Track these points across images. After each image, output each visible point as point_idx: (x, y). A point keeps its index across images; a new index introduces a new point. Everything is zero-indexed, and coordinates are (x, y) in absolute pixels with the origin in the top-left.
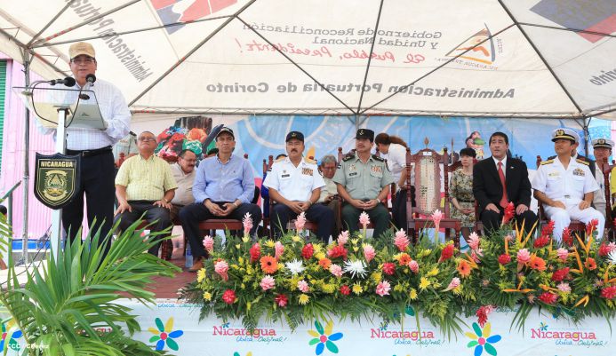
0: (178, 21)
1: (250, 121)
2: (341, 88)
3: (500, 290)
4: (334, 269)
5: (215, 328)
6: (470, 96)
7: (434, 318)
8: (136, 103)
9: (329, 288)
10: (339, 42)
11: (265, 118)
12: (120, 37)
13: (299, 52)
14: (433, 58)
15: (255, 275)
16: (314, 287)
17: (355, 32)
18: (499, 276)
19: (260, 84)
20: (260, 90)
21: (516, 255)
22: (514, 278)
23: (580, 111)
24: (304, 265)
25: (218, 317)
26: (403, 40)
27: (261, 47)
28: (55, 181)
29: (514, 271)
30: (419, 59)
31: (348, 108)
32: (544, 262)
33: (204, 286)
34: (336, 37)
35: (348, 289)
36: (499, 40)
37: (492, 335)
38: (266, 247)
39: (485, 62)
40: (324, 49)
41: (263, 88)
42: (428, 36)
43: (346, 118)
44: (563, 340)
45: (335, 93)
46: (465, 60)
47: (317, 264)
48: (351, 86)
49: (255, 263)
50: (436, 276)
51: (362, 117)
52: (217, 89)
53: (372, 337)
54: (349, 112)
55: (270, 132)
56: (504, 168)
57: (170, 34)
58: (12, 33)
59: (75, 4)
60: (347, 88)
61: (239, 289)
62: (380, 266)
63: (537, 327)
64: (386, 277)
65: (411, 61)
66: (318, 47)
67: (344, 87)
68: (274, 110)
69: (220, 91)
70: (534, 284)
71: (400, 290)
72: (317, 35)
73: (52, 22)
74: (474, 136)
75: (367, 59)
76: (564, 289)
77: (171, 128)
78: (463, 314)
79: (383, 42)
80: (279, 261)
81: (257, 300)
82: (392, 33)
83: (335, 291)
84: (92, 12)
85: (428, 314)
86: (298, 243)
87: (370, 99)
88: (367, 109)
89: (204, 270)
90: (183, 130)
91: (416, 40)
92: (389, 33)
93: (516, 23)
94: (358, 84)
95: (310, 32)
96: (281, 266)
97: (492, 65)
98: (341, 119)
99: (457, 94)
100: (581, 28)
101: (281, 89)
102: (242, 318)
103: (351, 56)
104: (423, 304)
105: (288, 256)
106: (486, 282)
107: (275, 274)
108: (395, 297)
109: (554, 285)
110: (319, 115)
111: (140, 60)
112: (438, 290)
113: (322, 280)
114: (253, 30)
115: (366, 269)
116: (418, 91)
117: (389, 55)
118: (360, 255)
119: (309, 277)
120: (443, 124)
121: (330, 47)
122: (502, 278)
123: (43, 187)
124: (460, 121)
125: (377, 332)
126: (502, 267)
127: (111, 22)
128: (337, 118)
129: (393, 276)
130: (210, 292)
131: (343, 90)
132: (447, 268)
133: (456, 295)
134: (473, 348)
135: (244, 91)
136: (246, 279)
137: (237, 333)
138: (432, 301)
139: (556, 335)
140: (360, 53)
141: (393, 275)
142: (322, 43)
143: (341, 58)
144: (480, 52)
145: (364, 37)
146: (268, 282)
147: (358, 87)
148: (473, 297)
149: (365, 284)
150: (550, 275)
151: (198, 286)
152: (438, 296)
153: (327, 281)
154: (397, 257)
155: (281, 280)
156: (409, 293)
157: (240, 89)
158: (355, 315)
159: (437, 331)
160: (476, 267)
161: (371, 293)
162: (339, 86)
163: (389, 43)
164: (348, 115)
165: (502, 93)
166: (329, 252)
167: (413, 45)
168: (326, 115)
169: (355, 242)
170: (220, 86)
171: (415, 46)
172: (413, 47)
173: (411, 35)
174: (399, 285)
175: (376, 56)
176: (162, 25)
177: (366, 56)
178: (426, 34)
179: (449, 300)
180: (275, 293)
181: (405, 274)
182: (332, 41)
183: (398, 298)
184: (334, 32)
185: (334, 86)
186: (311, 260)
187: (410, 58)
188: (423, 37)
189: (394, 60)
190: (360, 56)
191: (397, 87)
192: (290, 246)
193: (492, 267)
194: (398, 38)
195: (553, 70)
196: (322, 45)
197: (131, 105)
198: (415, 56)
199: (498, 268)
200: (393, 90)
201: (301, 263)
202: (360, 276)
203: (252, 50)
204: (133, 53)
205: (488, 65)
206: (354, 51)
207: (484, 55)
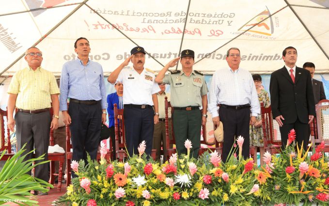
0: (41, 7)
2: (163, 56)
3: (288, 192)
4: (168, 181)
6: (256, 60)
9: (165, 195)
10: (161, 22)
13: (132, 30)
14: (229, 32)
15: (110, 188)
16: (154, 195)
17: (173, 14)
18: (286, 182)
19: (104, 54)
20: (103, 58)
21: (299, 166)
22: (297, 183)
24: (146, 179)
26: (207, 19)
27: (104, 26)
29: (297, 178)
30: (218, 33)
32: (319, 171)
33: (72, 198)
34: (159, 18)
35: (178, 195)
36: (276, 18)
38: (117, 168)
39: (266, 34)
40: (150, 27)
41: (106, 56)
42: (226, 16)
45: (158, 59)
46: (252, 33)
47: (156, 178)
48: (170, 54)
49: (110, 179)
50: (241, 184)
52: (72, 58)
57: (35, 16)
60: (167, 56)
61: (98, 199)
62: (201, 178)
64: (205, 185)
65: (214, 35)
66: (146, 26)
67: (165, 55)
70: (312, 187)
71: (216, 195)
72: (145, 17)
79: (193, 21)
80: (128, 177)
82: (199, 14)
83: (169, 198)
86: (140, 163)
89: (71, 186)
91: (217, 19)
92: (197, 15)
93: (289, 5)
94: (175, 53)
95: (139, 14)
96: (129, 181)
97: (271, 36)
99: (247, 58)
101: (119, 57)
103: (170, 32)
104: (233, 204)
105: (134, 173)
106: (277, 187)
107: (125, 186)
108: (213, 200)
109: (327, 188)
111: (12, 37)
112: (243, 194)
113: (160, 189)
114: (98, 13)
115: (191, 180)
116: (219, 57)
117: (197, 31)
118: (186, 170)
119: (150, 188)
121: (154, 25)
122: (288, 183)
126: (288, 176)
129: (211, 184)
130: (77, 202)
131: (165, 57)
132: (249, 178)
133: (255, 197)
136: (104, 191)
138: (240, 202)
140: (177, 30)
143: (162, 33)
144: (263, 27)
145: (179, 18)
146: (120, 192)
148: (269, 198)
149: (191, 191)
150: (324, 180)
151: (68, 198)
152: (244, 198)
153: (163, 190)
154: (213, 171)
155: (129, 190)
156: (222, 196)
160: (270, 176)
161: (195, 197)
162: (161, 55)
163: (197, 22)
166: (164, 170)
167: (215, 23)
169: (182, 161)
171: (216, 24)
172: (214, 25)
173: (213, 16)
174: (215, 191)
175: (188, 32)
176: (29, 10)
177: (181, 32)
178: (223, 15)
179: (252, 201)
180: (125, 200)
181: (219, 183)
182: (155, 22)
183: (215, 200)
184: (157, 15)
185: (157, 54)
186: (151, 175)
187: (212, 32)
188: (221, 17)
189: (201, 35)
190: (176, 32)
191: (203, 54)
192: (135, 166)
193: (281, 176)
194: (203, 18)
195: (316, 38)
196: (149, 24)
197: (5, 71)
198: (216, 31)
199: (286, 176)
200: (201, 56)
201: (144, 177)
202: (187, 185)
203: (97, 28)
204: (7, 31)
205: (268, 36)
206: (172, 28)
207: (265, 29)
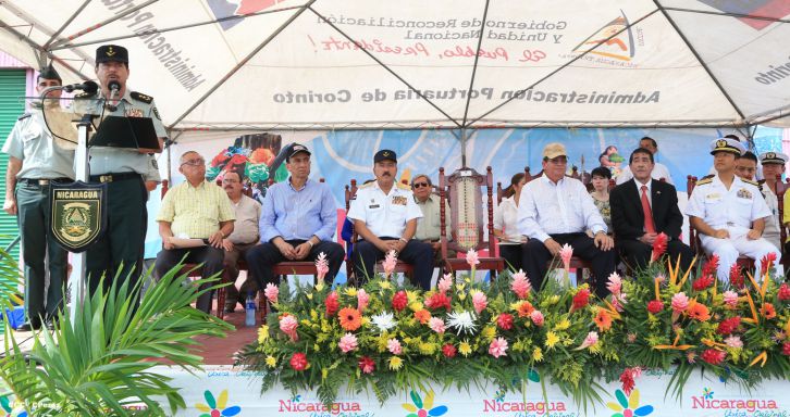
0: (235, 14)
1: (328, 137)
2: (442, 95)
3: (650, 347)
4: (435, 323)
5: (282, 402)
6: (603, 102)
7: (565, 385)
8: (185, 119)
9: (428, 348)
10: (438, 36)
11: (347, 134)
12: (162, 35)
13: (388, 50)
14: (556, 54)
15: (332, 333)
16: (409, 347)
17: (458, 24)
18: (648, 329)
19: (340, 92)
20: (340, 100)
21: (670, 301)
22: (668, 330)
23: (743, 117)
24: (396, 319)
25: (286, 388)
26: (518, 32)
27: (340, 45)
28: (76, 216)
29: (667, 321)
30: (539, 56)
31: (451, 119)
32: (707, 310)
33: (267, 349)
34: (435, 30)
35: (452, 349)
36: (639, 30)
37: (641, 405)
38: (346, 297)
39: (622, 58)
40: (419, 46)
41: (344, 96)
42: (550, 27)
43: (449, 133)
44: (734, 411)
45: (434, 101)
46: (597, 57)
47: (413, 317)
48: (454, 92)
49: (332, 317)
50: (567, 331)
51: (468, 131)
52: (287, 99)
53: (486, 410)
54: (452, 124)
55: (354, 152)
56: (649, 194)
57: (225, 29)
58: (24, 31)
61: (311, 352)
62: (494, 319)
63: (700, 394)
64: (501, 332)
65: (529, 59)
66: (412, 43)
67: (446, 93)
68: (357, 123)
69: (291, 101)
70: (694, 339)
71: (521, 349)
72: (409, 29)
73: (74, 16)
74: (610, 152)
75: (474, 57)
76: (734, 344)
77: (230, 149)
78: (603, 379)
79: (493, 36)
80: (363, 314)
81: (335, 366)
82: (504, 23)
83: (436, 352)
85: (557, 379)
86: (387, 290)
88: (474, 120)
89: (266, 328)
90: (245, 151)
91: (535, 32)
92: (501, 25)
93: (661, 8)
94: (462, 90)
95: (401, 24)
96: (366, 320)
97: (631, 62)
98: (442, 133)
99: (588, 100)
100: (743, 12)
101: (367, 97)
102: (316, 388)
103: (453, 54)
104: (550, 366)
105: (375, 307)
106: (631, 337)
107: (357, 332)
108: (514, 358)
109: (721, 339)
110: (415, 129)
111: (189, 64)
112: (569, 348)
113: (419, 338)
114: (330, 23)
115: (475, 322)
116: (539, 97)
117: (501, 52)
118: (467, 304)
119: (402, 334)
120: (570, 137)
121: (427, 43)
122: (652, 331)
124: (592, 133)
125: (492, 404)
126: (651, 317)
127: (150, 15)
128: (438, 133)
130: (275, 355)
131: (445, 97)
132: (581, 320)
133: (592, 354)
135: (320, 100)
136: (321, 338)
137: (311, 408)
138: (563, 363)
139: (725, 405)
140: (465, 50)
141: (510, 330)
142: (416, 38)
143: (440, 56)
144: (616, 45)
145: (468, 30)
146: (348, 341)
147: (463, 93)
148: (615, 357)
149: (475, 342)
150: (716, 326)
151: (259, 349)
152: (569, 356)
153: (425, 339)
154: (516, 306)
155: (365, 338)
156: (531, 353)
157: (316, 99)
158: (462, 382)
159: (569, 401)
160: (619, 317)
161: (482, 353)
162: (439, 93)
163: (501, 37)
164: (451, 129)
165: (644, 97)
166: (428, 302)
167: (531, 38)
168: (423, 129)
169: (460, 287)
170: (290, 95)
171: (534, 40)
172: (530, 42)
173: (529, 26)
174: (519, 343)
175: (484, 53)
176: (215, 19)
177: (472, 54)
178: (546, 24)
179: (585, 361)
180: (358, 356)
181: (526, 328)
183: (518, 359)
184: (431, 25)
185: (432, 92)
186: (404, 312)
187: (528, 55)
188: (543, 28)
189: (507, 58)
190: (464, 53)
191: (511, 93)
192: (378, 294)
193: (639, 317)
194: (512, 30)
195: (708, 66)
196: (417, 41)
197: (179, 120)
198: (534, 53)
199: (647, 318)
200: (507, 95)
201: (391, 316)
202: (469, 332)
203: (329, 49)
204: (179, 55)
205: (626, 62)
206: (457, 47)
207: (620, 49)
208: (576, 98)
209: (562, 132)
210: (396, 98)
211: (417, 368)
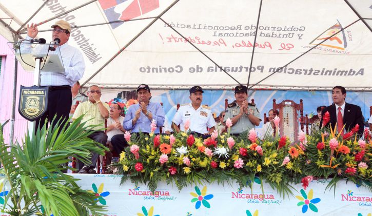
0: (119, 19)
1: (170, 94)
2: (235, 69)
3: (318, 166)
4: (207, 151)
5: (130, 190)
6: (330, 75)
7: (273, 184)
8: (91, 81)
9: (203, 164)
10: (231, 35)
11: (181, 91)
12: (79, 29)
13: (203, 43)
14: (300, 46)
15: (157, 156)
16: (194, 163)
17: (243, 28)
18: (317, 158)
19: (177, 67)
20: (177, 71)
24: (188, 150)
25: (133, 182)
26: (277, 33)
27: (177, 40)
28: (33, 103)
29: (328, 155)
30: (290, 47)
32: (349, 149)
33: (124, 163)
34: (230, 32)
35: (216, 165)
36: (349, 32)
37: (314, 198)
38: (165, 139)
39: (339, 48)
40: (221, 41)
41: (179, 69)
42: (296, 29)
44: (364, 203)
45: (230, 73)
46: (324, 47)
47: (197, 149)
48: (241, 68)
49: (157, 147)
50: (275, 158)
51: (251, 91)
52: (147, 70)
53: (233, 197)
56: (342, 112)
57: (113, 28)
59: (49, 3)
60: (239, 70)
61: (145, 164)
62: (238, 151)
63: (346, 193)
65: (284, 48)
66: (217, 39)
67: (237, 68)
69: (149, 72)
70: (342, 164)
71: (251, 166)
72: (216, 30)
73: (34, 15)
75: (252, 48)
76: (363, 166)
77: (115, 99)
78: (294, 183)
79: (263, 35)
80: (172, 147)
81: (156, 170)
82: (269, 27)
83: (208, 166)
84: (61, 9)
85: (269, 181)
86: (185, 137)
87: (256, 78)
88: (254, 85)
89: (124, 153)
90: (123, 101)
91: (287, 33)
92: (267, 28)
93: (361, 18)
94: (246, 66)
95: (211, 28)
96: (174, 150)
97: (345, 50)
99: (320, 73)
101: (192, 70)
102: (148, 182)
103: (240, 46)
104: (264, 175)
105: (178, 144)
106: (308, 162)
108: (247, 170)
109: (356, 163)
110: (219, 90)
111: (93, 47)
112: (276, 166)
113: (199, 158)
115: (229, 152)
116: (291, 71)
117: (268, 44)
118: (225, 145)
119: (191, 156)
120: (310, 96)
121: (226, 39)
122: (319, 159)
123: (24, 107)
124: (324, 94)
125: (236, 195)
126: (319, 152)
127: (73, 17)
128: (232, 92)
129: (246, 156)
130: (128, 166)
131: (236, 71)
133: (288, 170)
134: (301, 207)
135: (166, 71)
136: (151, 157)
137: (145, 194)
138: (272, 173)
139: (359, 199)
140: (247, 43)
143: (233, 47)
144: (335, 41)
145: (249, 31)
146: (164, 157)
147: (247, 68)
148: (300, 171)
149: (228, 162)
150: (354, 158)
151: (120, 163)
152: (275, 170)
153: (202, 159)
154: (249, 146)
155: (172, 158)
156: (256, 167)
157: (163, 70)
158: (220, 180)
159: (274, 192)
160: (303, 153)
161: (231, 167)
162: (233, 68)
163: (267, 35)
165: (354, 72)
166: (205, 143)
168: (224, 90)
169: (222, 137)
170: (149, 68)
171: (286, 37)
173: (283, 29)
175: (258, 45)
176: (108, 22)
177: (251, 46)
178: (293, 28)
179: (283, 172)
180: (168, 166)
181: (254, 156)
182: (226, 35)
183: (249, 170)
184: (227, 28)
185: (229, 68)
186: (193, 147)
187: (283, 46)
188: (291, 30)
189: (271, 48)
190: (247, 45)
191: (275, 68)
192: (180, 139)
193: (313, 152)
194: (274, 31)
196: (220, 37)
197: (87, 82)
198: (287, 45)
199: (317, 152)
200: (272, 70)
201: (186, 148)
202: (224, 157)
203: (171, 41)
204: (88, 42)
205: (342, 51)
206: (243, 42)
207: (338, 43)
208: (313, 72)
209: (306, 93)
210: (208, 71)
211: (198, 174)
